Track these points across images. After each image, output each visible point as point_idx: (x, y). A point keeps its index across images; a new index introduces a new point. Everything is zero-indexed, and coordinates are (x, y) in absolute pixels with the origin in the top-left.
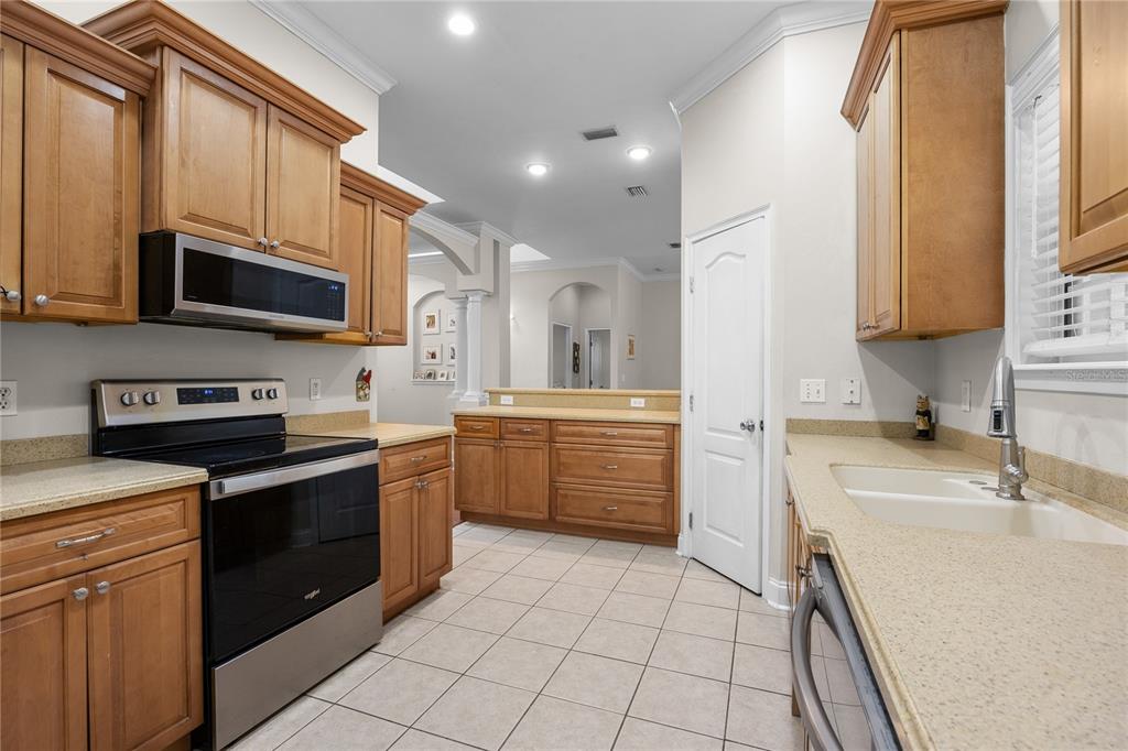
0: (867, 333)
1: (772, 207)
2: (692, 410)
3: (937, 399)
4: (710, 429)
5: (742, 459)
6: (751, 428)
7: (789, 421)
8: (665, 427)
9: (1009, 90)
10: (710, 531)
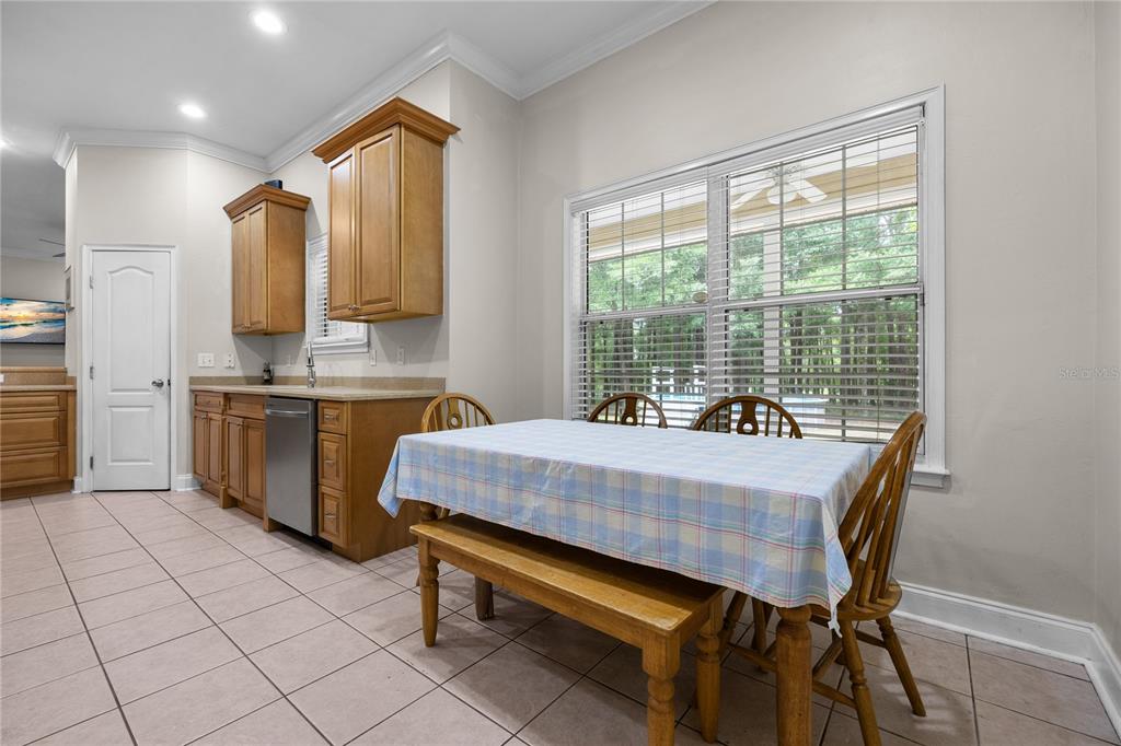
0: (239, 329)
1: (177, 247)
2: (92, 378)
3: (274, 364)
4: (113, 391)
5: (151, 406)
6: (160, 385)
7: (191, 378)
8: (57, 393)
9: (307, 243)
10: (115, 464)
